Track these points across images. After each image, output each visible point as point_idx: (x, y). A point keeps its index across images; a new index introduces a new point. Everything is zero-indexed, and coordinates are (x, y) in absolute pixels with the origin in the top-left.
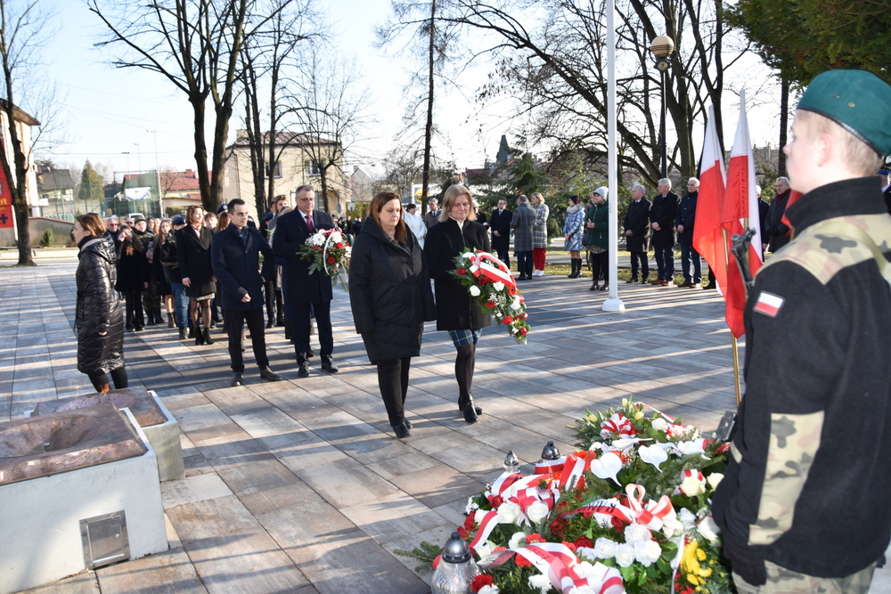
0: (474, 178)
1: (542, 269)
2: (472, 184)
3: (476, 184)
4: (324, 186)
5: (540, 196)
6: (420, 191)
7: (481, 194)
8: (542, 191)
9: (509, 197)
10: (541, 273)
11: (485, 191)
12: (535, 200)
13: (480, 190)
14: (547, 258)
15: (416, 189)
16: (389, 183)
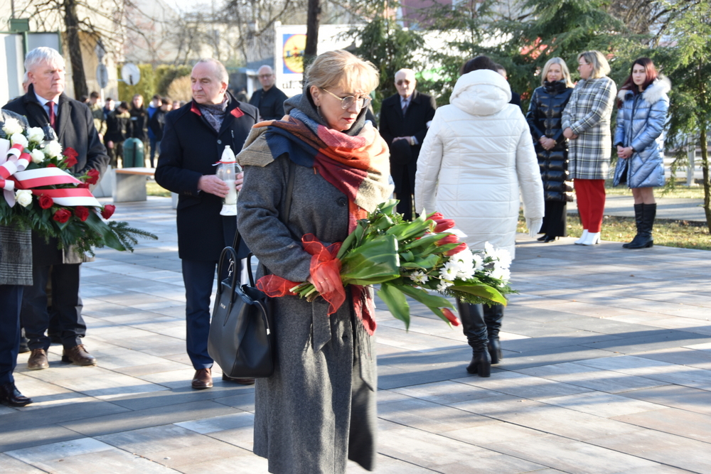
0: (437, 15)
1: (593, 228)
2: (432, 28)
3: (443, 29)
4: (71, 20)
5: (602, 58)
6: (300, 43)
7: (455, 52)
8: (602, 44)
9: (520, 60)
10: (593, 239)
11: (464, 47)
12: (584, 67)
13: (451, 44)
14: (608, 204)
15: (287, 37)
16: (220, 21)
